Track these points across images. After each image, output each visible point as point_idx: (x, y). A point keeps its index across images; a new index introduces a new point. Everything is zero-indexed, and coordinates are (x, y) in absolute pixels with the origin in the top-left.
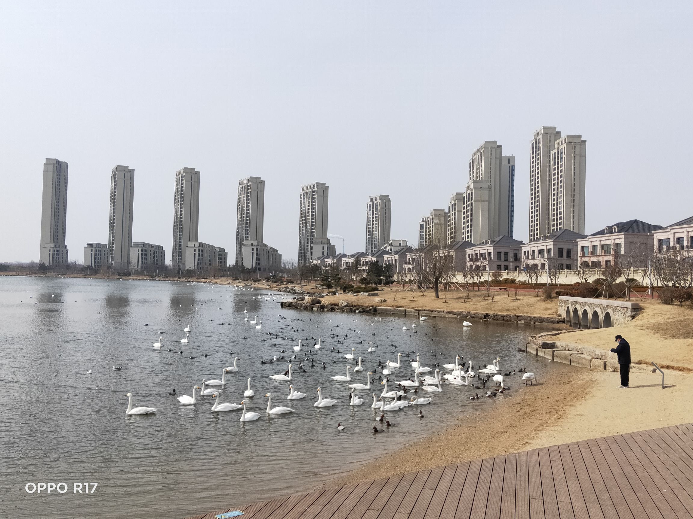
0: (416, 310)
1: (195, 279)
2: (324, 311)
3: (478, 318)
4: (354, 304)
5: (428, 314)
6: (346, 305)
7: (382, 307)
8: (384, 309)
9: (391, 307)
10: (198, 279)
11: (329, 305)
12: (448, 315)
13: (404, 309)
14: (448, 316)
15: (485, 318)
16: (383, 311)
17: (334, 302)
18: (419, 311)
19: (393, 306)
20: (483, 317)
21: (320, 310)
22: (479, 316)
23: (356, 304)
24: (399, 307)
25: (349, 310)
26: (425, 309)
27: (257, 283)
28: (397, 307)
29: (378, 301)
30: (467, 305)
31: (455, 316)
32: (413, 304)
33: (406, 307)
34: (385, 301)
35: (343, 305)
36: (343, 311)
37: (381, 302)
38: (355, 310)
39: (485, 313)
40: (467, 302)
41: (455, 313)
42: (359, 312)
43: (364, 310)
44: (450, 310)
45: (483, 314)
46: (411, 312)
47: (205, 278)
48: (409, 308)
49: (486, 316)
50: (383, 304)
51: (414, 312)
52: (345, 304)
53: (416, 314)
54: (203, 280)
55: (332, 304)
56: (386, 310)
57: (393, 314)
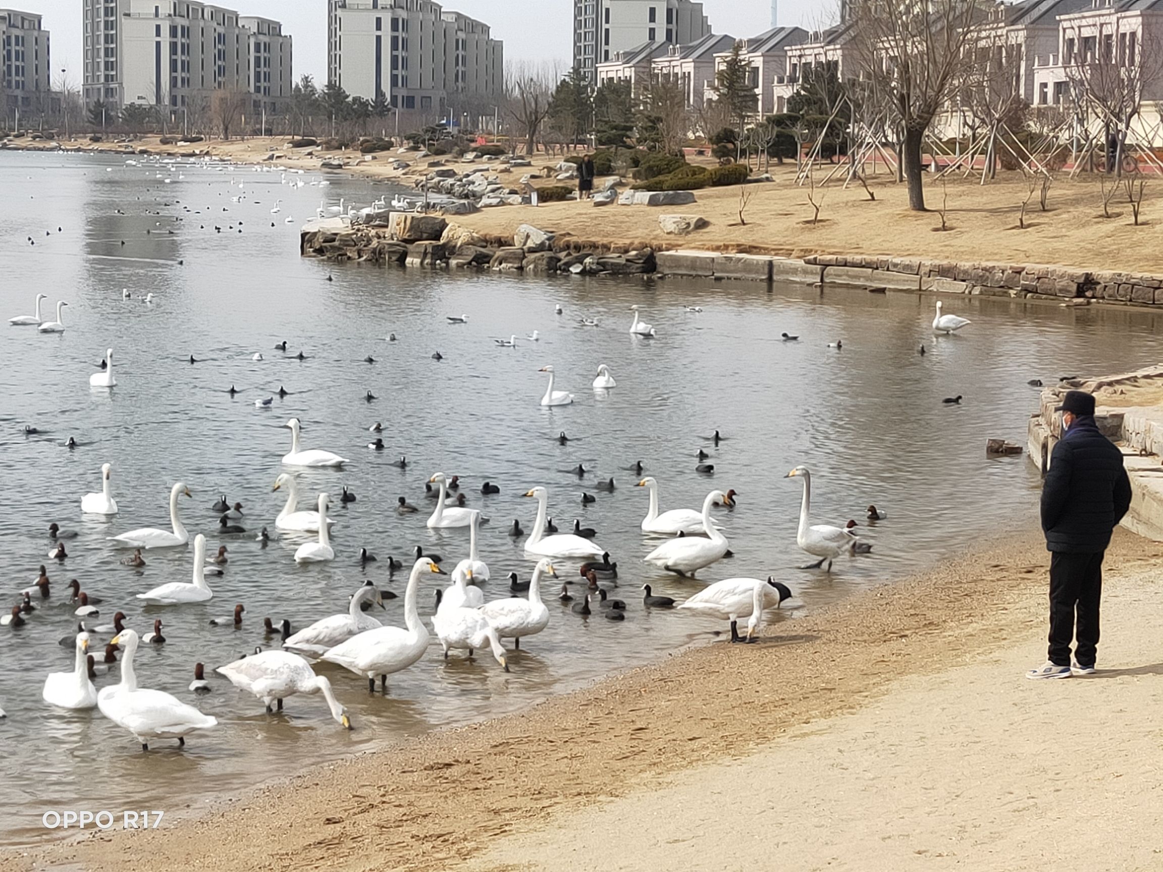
0: (814, 262)
1: (153, 142)
2: (447, 269)
3: (1051, 294)
4: (573, 239)
5: (857, 277)
6: (543, 244)
7: (681, 253)
8: (686, 258)
9: (718, 248)
10: (164, 142)
11: (472, 242)
12: (939, 284)
13: (767, 258)
14: (934, 289)
15: (1080, 293)
16: (678, 267)
17: (496, 233)
18: (826, 265)
19: (726, 247)
20: (1074, 288)
21: (433, 264)
22: (1058, 286)
23: (581, 240)
24: (750, 249)
25: (543, 265)
26: (849, 258)
27: (368, 157)
28: (742, 249)
29: (671, 227)
30: (1028, 240)
31: (961, 286)
32: (809, 240)
33: (777, 251)
34: (702, 224)
35: (530, 244)
36: (521, 269)
37: (686, 230)
38: (569, 264)
39: (1080, 271)
40: (1029, 226)
41: (965, 272)
42: (583, 273)
43: (604, 266)
44: (945, 262)
45: (1072, 278)
46: (795, 271)
47: (192, 140)
48: (789, 253)
49: (1087, 285)
50: (690, 237)
51: (805, 272)
52: (538, 237)
53: (809, 279)
54: (183, 147)
55: (485, 241)
56: (694, 263)
57: (718, 279)
